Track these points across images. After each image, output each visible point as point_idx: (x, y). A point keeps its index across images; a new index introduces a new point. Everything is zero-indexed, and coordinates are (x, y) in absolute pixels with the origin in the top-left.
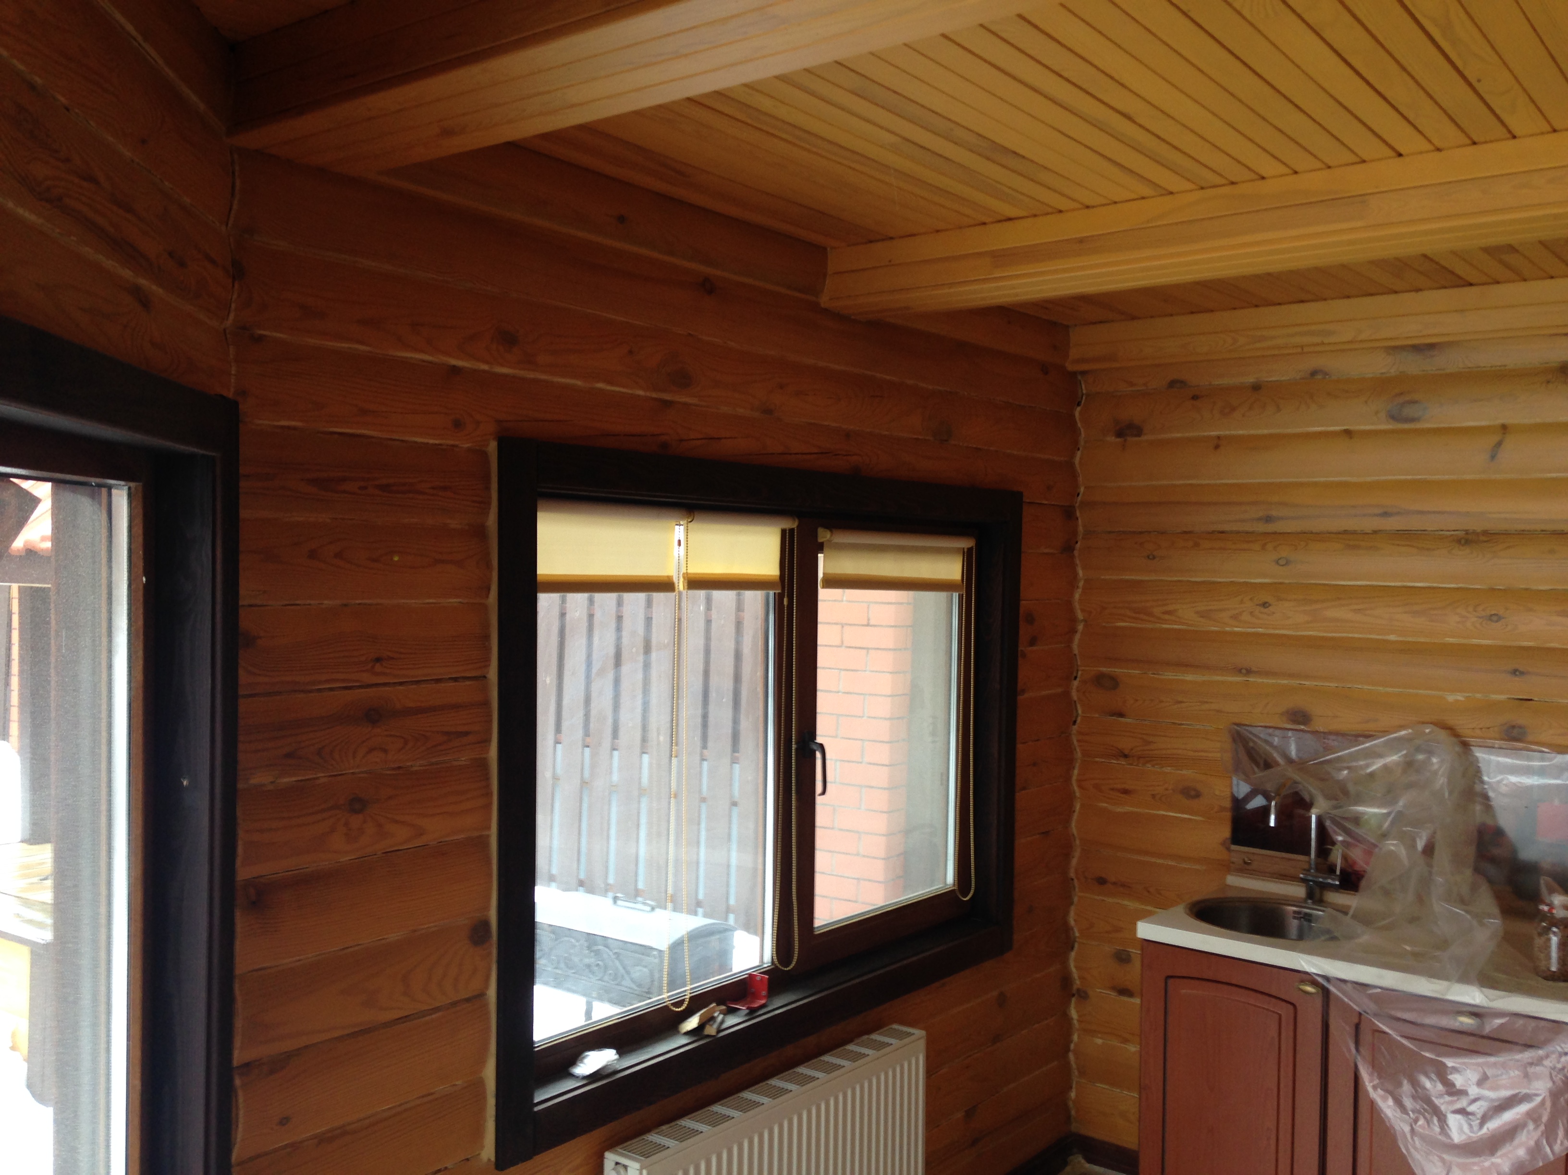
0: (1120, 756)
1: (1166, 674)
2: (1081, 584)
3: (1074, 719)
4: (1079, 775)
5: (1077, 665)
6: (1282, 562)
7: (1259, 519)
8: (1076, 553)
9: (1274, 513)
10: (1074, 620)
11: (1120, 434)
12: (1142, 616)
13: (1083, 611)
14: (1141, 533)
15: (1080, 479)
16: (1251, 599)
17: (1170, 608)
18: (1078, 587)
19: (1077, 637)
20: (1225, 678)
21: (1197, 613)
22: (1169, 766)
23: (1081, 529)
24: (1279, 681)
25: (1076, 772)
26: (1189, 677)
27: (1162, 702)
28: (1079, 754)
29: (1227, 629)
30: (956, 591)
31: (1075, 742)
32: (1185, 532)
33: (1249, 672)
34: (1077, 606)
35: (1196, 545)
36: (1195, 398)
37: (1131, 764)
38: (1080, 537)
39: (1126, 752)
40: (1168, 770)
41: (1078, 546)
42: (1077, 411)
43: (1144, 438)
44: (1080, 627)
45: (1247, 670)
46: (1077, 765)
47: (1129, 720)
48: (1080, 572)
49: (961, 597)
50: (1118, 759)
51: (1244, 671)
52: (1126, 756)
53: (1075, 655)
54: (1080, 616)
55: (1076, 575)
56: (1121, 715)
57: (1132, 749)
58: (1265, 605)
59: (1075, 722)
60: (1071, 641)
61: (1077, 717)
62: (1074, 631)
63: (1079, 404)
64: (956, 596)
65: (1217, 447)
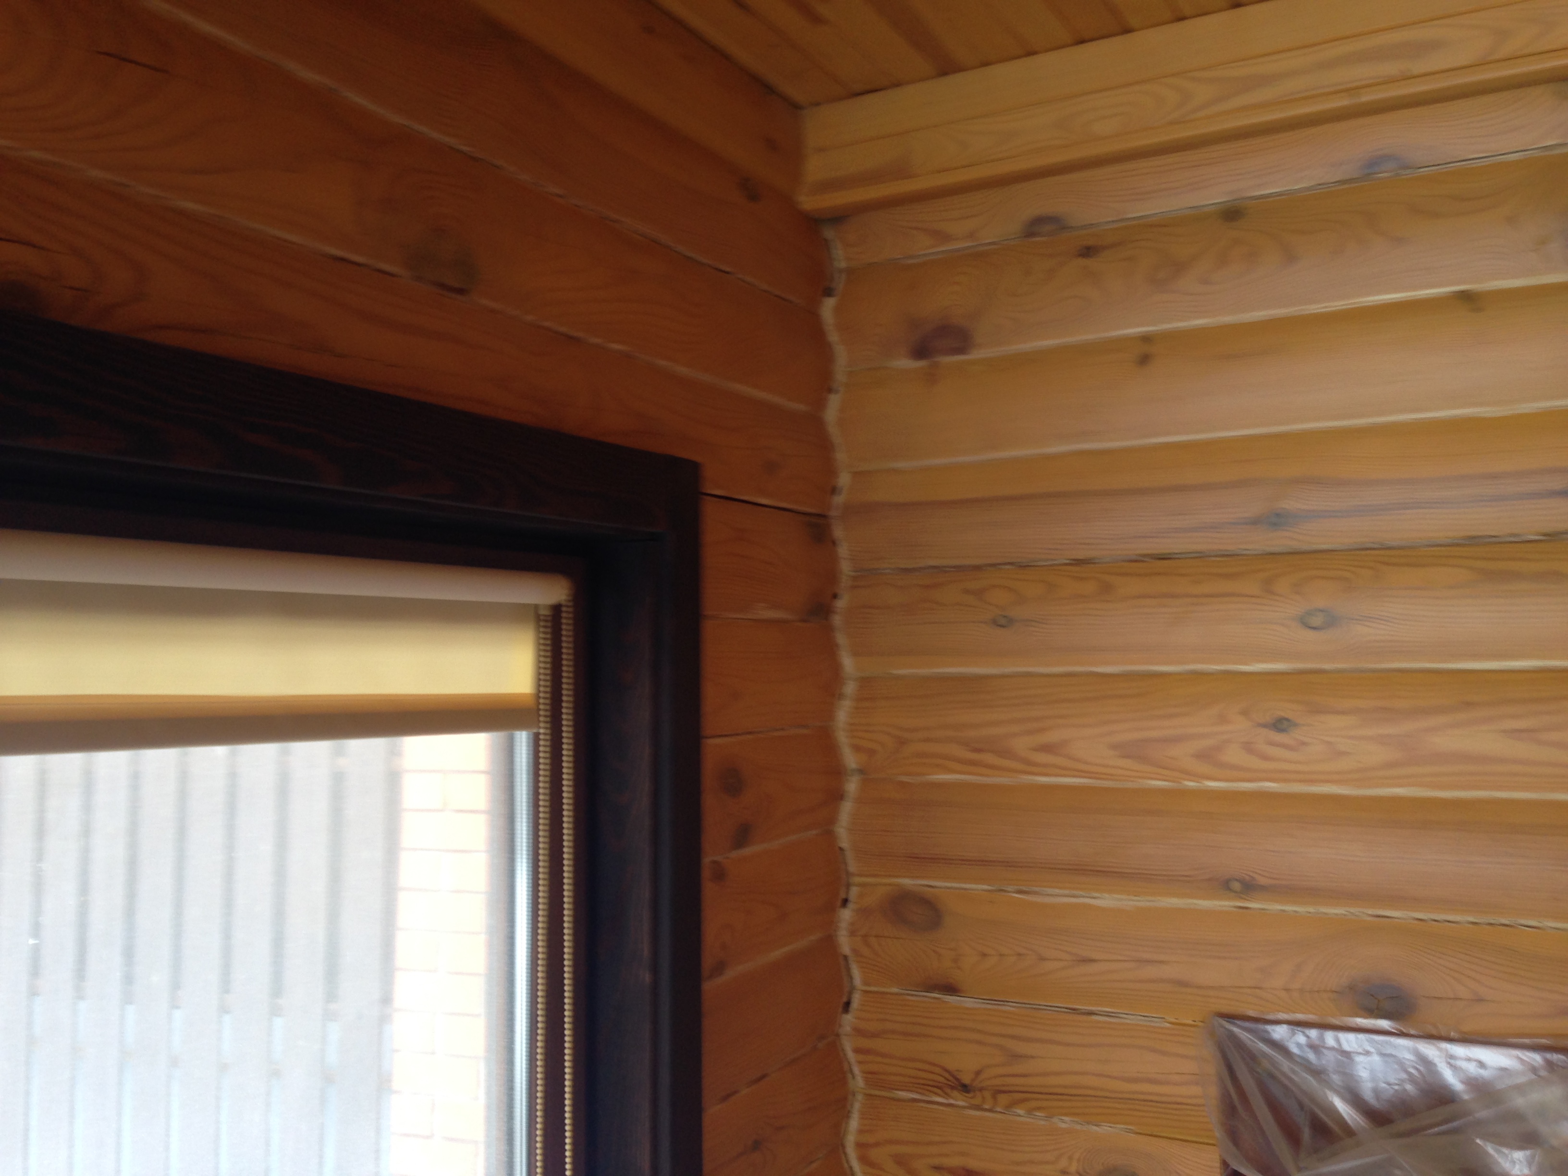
0: (953, 1088)
1: (1050, 891)
2: (850, 688)
3: (845, 999)
4: (861, 1132)
5: (848, 874)
6: (1317, 621)
7: (1255, 522)
8: (837, 620)
9: (1290, 504)
10: (837, 772)
11: (921, 351)
12: (989, 758)
13: (857, 749)
14: (977, 568)
15: (841, 456)
16: (1245, 713)
17: (1052, 737)
18: (841, 696)
19: (847, 809)
20: (1195, 901)
21: (1114, 747)
22: (1066, 1115)
23: (846, 567)
24: (1324, 910)
25: (854, 1123)
26: (1107, 900)
27: (1042, 959)
28: (858, 1082)
29: (1191, 784)
30: (520, 726)
31: (851, 1055)
32: (1078, 562)
33: (1249, 888)
34: (843, 738)
35: (1106, 589)
36: (1088, 252)
37: (978, 1108)
38: (845, 582)
39: (966, 1080)
40: (1064, 1123)
41: (841, 604)
42: (828, 308)
43: (975, 355)
44: (852, 786)
45: (1241, 881)
46: (857, 1106)
47: (968, 1003)
48: (848, 663)
49: (536, 741)
50: (947, 1096)
51: (1236, 886)
52: (965, 1088)
53: (841, 849)
54: (850, 760)
55: (836, 669)
56: (951, 989)
57: (978, 1073)
58: (1280, 725)
59: (847, 1006)
60: (832, 820)
61: (850, 993)
62: (836, 796)
63: (828, 292)
64: (522, 739)
65: (1144, 360)
